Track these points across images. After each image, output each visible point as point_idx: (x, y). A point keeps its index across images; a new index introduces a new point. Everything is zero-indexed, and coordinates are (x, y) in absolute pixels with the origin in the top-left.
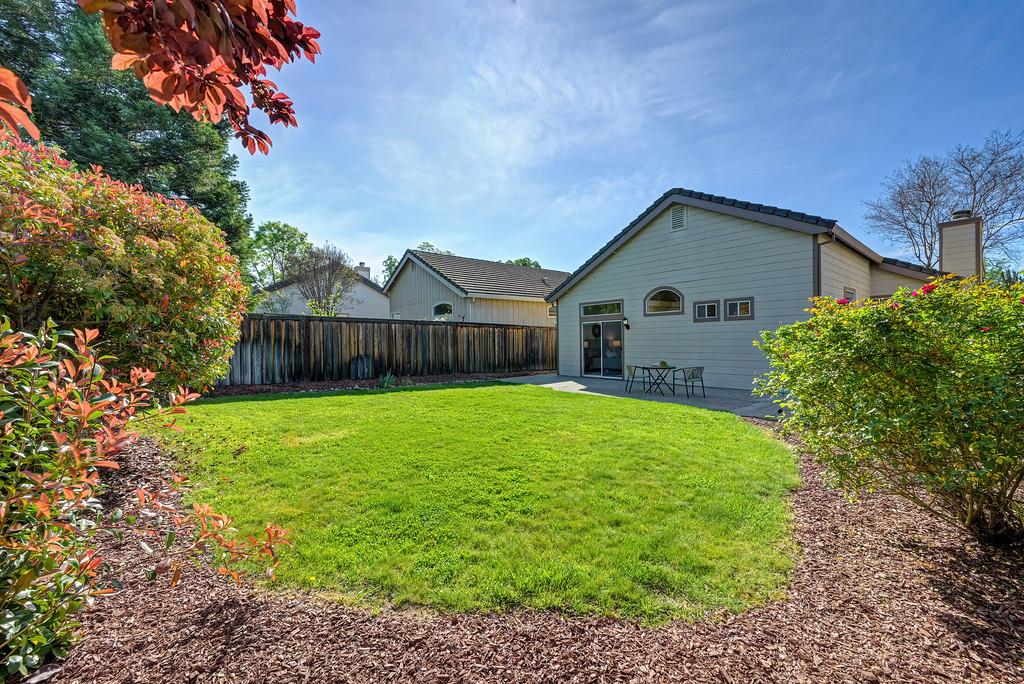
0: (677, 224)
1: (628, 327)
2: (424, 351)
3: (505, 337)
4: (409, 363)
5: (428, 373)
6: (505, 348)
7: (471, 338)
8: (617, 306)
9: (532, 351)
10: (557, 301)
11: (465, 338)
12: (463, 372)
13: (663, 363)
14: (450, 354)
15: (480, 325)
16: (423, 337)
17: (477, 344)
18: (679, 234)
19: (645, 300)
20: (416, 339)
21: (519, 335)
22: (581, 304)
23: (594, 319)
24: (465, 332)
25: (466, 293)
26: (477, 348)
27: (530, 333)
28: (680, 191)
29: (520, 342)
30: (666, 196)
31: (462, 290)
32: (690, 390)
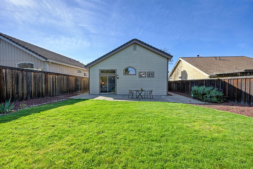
0: (135, 49)
1: (118, 78)
2: (28, 86)
3: (68, 80)
4: (18, 93)
5: (31, 98)
6: (68, 85)
7: (54, 80)
8: (114, 72)
9: (77, 86)
10: (89, 68)
11: (51, 80)
12: (50, 96)
13: (142, 89)
14: (44, 88)
15: (58, 74)
16: (27, 78)
17: (57, 82)
18: (135, 52)
19: (124, 70)
20: (23, 79)
21: (73, 79)
22: (99, 70)
23: (104, 75)
24: (52, 77)
25: (47, 59)
26: (57, 85)
27: (77, 79)
28: (137, 40)
29: (73, 82)
30: (133, 40)
31: (43, 57)
32: (151, 97)
